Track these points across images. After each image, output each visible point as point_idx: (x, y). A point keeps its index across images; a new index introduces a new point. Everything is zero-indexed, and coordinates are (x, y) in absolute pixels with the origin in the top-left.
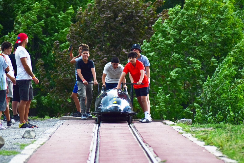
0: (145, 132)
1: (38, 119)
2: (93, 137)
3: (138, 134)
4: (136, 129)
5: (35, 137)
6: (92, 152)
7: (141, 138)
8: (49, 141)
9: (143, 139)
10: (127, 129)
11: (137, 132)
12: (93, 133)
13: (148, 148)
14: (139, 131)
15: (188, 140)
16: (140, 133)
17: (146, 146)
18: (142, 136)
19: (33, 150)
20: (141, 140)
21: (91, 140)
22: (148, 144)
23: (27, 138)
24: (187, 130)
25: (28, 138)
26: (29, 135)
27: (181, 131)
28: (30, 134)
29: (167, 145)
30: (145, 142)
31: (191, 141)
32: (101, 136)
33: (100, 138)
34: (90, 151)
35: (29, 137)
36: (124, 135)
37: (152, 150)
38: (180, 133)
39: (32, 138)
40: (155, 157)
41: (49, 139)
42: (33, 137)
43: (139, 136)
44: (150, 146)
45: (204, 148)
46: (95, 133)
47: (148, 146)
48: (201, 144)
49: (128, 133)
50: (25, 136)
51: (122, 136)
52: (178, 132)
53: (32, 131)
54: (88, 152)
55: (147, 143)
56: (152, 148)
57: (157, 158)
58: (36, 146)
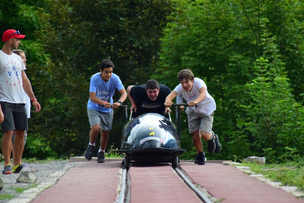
0: (196, 173)
1: (37, 162)
2: (121, 179)
3: (186, 175)
4: (182, 169)
5: (36, 181)
6: (119, 194)
7: (190, 179)
8: (57, 184)
9: (193, 180)
10: (169, 171)
11: (184, 173)
12: (120, 175)
13: (199, 189)
14: (186, 172)
15: (258, 181)
16: (188, 174)
17: (197, 187)
18: (191, 177)
19: (35, 194)
20: (191, 181)
21: (118, 183)
22: (200, 185)
23: (24, 183)
24: (257, 171)
25: (26, 183)
26: (26, 178)
27: (249, 171)
28: (28, 176)
29: (227, 185)
30: (196, 183)
31: (261, 181)
32: (131, 177)
33: (130, 180)
34: (117, 193)
35: (27, 181)
36: (165, 176)
37: (205, 190)
38: (246, 173)
39: (31, 182)
40: (209, 198)
41: (57, 183)
42: (33, 181)
43: (187, 178)
44: (202, 187)
45: (280, 188)
46: (122, 176)
47: (199, 187)
48: (277, 184)
49: (171, 174)
50: (20, 180)
51: (162, 178)
52: (244, 172)
53: (32, 173)
54: (115, 194)
55: (198, 184)
56: (206, 188)
57: (212, 198)
58: (40, 190)
